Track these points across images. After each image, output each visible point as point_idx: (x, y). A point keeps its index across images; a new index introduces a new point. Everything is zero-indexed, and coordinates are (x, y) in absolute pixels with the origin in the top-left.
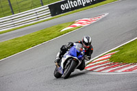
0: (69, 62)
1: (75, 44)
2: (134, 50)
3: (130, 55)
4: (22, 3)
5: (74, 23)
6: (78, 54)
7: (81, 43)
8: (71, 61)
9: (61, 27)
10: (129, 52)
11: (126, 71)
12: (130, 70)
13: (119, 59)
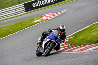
0: (48, 44)
1: (53, 31)
2: (84, 36)
3: (82, 40)
4: (5, 2)
5: (42, 16)
6: (56, 38)
7: (57, 30)
8: (50, 43)
9: (33, 20)
10: (81, 37)
11: (79, 51)
12: (82, 50)
13: (74, 42)
